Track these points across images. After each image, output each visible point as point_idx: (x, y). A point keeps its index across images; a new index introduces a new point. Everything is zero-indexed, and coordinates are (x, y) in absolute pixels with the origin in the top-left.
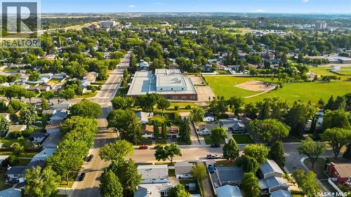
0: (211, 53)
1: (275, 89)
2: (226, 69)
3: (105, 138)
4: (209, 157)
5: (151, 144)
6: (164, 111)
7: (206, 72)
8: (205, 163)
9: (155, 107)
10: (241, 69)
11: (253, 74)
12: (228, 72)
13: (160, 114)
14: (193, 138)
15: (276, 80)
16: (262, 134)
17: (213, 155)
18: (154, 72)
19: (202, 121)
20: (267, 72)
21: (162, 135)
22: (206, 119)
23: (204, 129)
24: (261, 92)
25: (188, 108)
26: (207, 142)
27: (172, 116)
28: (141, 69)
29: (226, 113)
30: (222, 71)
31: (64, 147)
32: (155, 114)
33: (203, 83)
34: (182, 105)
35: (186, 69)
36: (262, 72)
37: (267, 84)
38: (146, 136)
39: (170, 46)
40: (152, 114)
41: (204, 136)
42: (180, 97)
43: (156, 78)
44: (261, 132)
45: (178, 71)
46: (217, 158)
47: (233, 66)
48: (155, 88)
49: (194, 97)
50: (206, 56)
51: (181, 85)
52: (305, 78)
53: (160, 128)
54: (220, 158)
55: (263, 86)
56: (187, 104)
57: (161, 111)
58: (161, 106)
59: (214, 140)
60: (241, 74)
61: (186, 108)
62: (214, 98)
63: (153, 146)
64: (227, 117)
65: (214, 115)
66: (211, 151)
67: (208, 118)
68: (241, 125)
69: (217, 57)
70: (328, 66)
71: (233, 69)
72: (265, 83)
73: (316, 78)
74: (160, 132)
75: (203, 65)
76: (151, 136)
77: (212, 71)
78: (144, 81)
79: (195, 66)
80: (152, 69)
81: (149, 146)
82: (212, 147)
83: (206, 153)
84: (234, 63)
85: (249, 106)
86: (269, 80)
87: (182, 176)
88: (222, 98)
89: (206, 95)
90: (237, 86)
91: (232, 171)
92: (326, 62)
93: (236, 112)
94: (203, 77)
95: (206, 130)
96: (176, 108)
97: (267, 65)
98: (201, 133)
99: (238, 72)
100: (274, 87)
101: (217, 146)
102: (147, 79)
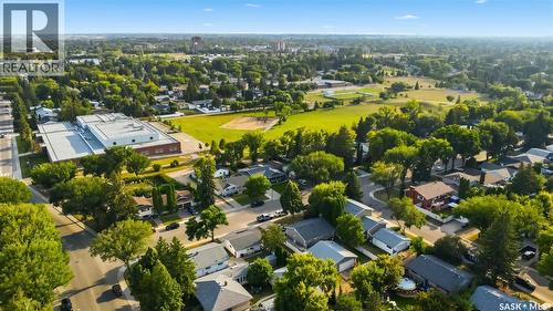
0: (154, 87)
1: (280, 123)
2: (191, 107)
4: (261, 220)
5: (156, 225)
7: (162, 114)
8: (259, 228)
10: (216, 104)
11: (235, 109)
12: (197, 112)
13: (137, 180)
14: (218, 202)
15: (272, 114)
17: (265, 215)
18: (75, 122)
20: (255, 105)
21: (169, 207)
22: (217, 173)
23: (228, 185)
24: (263, 129)
25: (174, 165)
26: (242, 202)
27: (159, 180)
28: (46, 119)
30: (188, 111)
33: (171, 129)
34: (164, 161)
35: (131, 111)
36: (248, 106)
37: (265, 120)
39: (73, 82)
41: (230, 196)
42: (152, 150)
43: (87, 130)
44: (315, 170)
45: (120, 115)
46: (272, 219)
47: (201, 102)
48: (99, 144)
49: (175, 148)
50: (147, 90)
51: (145, 133)
52: (305, 107)
53: (164, 196)
54: (276, 217)
55: (259, 122)
56: (171, 161)
57: (134, 175)
58: (135, 166)
59: (252, 196)
60: (218, 111)
61: (172, 166)
62: (207, 145)
63: (162, 226)
64: (244, 166)
65: (225, 167)
66: (255, 212)
67: (220, 171)
68: (276, 171)
69: (164, 93)
70: (319, 90)
71: (202, 106)
72: (259, 119)
73: (316, 106)
74: (165, 203)
75: (152, 103)
76: (149, 212)
77: (172, 110)
78: (68, 137)
79: (143, 107)
81: (156, 229)
82: (253, 206)
83: (254, 217)
84: (200, 97)
85: (270, 146)
86: (262, 115)
87: (244, 252)
88: (222, 141)
89: (191, 145)
90: (224, 126)
91: (312, 225)
92: (314, 87)
93: (254, 157)
94: (165, 122)
95: (232, 186)
96: (157, 168)
97: (248, 95)
98: (225, 192)
99: (211, 109)
100: (276, 121)
101: (260, 204)
102: (72, 133)
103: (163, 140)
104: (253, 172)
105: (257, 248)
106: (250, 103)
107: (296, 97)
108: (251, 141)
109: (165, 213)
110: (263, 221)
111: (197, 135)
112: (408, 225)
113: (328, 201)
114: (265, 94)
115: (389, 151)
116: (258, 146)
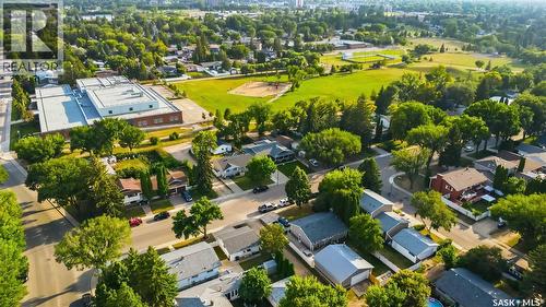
0: (162, 46)
1: (292, 89)
2: (199, 69)
3: (35, 224)
4: (264, 210)
5: (143, 214)
6: (135, 151)
7: (168, 77)
8: (261, 221)
9: (116, 144)
10: (225, 67)
11: (245, 72)
12: (206, 75)
13: (130, 156)
14: (216, 186)
15: (285, 78)
16: (329, 154)
17: (268, 204)
18: (73, 85)
19: (212, 154)
20: (267, 68)
21: (161, 191)
22: (219, 150)
23: (229, 166)
24: (275, 96)
25: (173, 138)
26: (243, 186)
27: (154, 156)
29: (248, 134)
30: (195, 74)
32: (120, 158)
33: (176, 94)
34: (162, 133)
35: (135, 74)
36: (259, 69)
37: (277, 85)
38: (127, 200)
39: (81, 40)
40: (114, 158)
41: (231, 177)
42: (151, 121)
43: (85, 95)
44: (328, 151)
45: (122, 79)
46: (275, 208)
47: (210, 64)
49: (177, 117)
50: (155, 50)
51: (145, 99)
52: (320, 71)
54: (280, 207)
55: (271, 88)
56: (171, 132)
57: (128, 150)
59: (255, 180)
60: (227, 74)
61: (171, 139)
62: (210, 115)
63: (151, 216)
64: (248, 141)
65: (228, 141)
66: (259, 200)
67: (222, 147)
68: (284, 149)
69: (173, 53)
70: (337, 52)
71: (211, 68)
72: (270, 84)
73: (333, 70)
74: (155, 187)
75: (158, 65)
76: (137, 198)
77: (179, 73)
78: (64, 103)
79: (148, 69)
80: (68, 80)
81: (142, 219)
82: (256, 192)
83: (254, 205)
84: (209, 59)
85: (278, 119)
86: (273, 79)
87: (240, 254)
88: (227, 112)
89: (193, 113)
90: (232, 92)
91: (321, 222)
92: (331, 48)
93: (261, 131)
94: (170, 86)
95: (233, 166)
96: (154, 141)
97: (260, 57)
98: (225, 173)
99: (220, 71)
100: (287, 88)
101: (264, 189)
102: (69, 99)
103: (163, 108)
104: (258, 149)
105: (255, 249)
106: (262, 66)
107: (311, 60)
108: (258, 113)
109: (155, 197)
110: (265, 212)
111: (202, 100)
112: (436, 227)
114: (279, 56)
115: (414, 129)
116: (265, 119)
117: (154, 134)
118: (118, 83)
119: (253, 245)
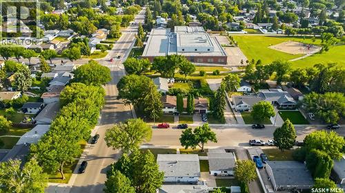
0: (236, 9)
1: (321, 52)
2: (256, 27)
3: (115, 110)
4: (253, 144)
5: (173, 121)
6: (188, 77)
7: (232, 30)
8: (247, 151)
9: (176, 71)
10: (274, 28)
11: (288, 33)
12: (258, 32)
13: (183, 81)
14: (227, 114)
15: (318, 42)
16: (324, 114)
17: (258, 140)
18: (173, 30)
19: (236, 91)
20: (306, 32)
21: (188, 109)
22: (241, 89)
23: (241, 103)
24: (303, 55)
25: (216, 74)
26: (246, 120)
27: (198, 83)
28: (158, 26)
29: (267, 81)
30: (251, 30)
31: (57, 128)
32: (177, 81)
33: (231, 43)
34: (209, 69)
35: (210, 26)
36: (300, 32)
37: (309, 47)
38: (167, 110)
40: (173, 80)
41: (241, 111)
42: (205, 60)
43: (175, 37)
44: (323, 111)
45: (201, 29)
46: (263, 145)
47: (264, 25)
48: (175, 48)
49: (223, 60)
50: (231, 11)
51: (207, 45)
53: (185, 99)
54: (267, 145)
55: (303, 48)
56: (214, 69)
57: (183, 76)
58: (185, 70)
59: (257, 118)
60: (274, 33)
61: (214, 74)
62: (247, 62)
63: (177, 124)
64: (266, 86)
65: (250, 84)
66: (254, 134)
67: (245, 87)
68: (290, 99)
71: (264, 27)
72: (304, 45)
75: (228, 22)
76: (173, 110)
77: (240, 29)
78: (162, 40)
79: (220, 24)
80: (171, 26)
81: (170, 124)
82: (254, 127)
83: (247, 137)
84: (265, 21)
85: (295, 74)
86: (309, 41)
87: (219, 173)
88: (259, 62)
89: (237, 58)
90: (272, 47)
93: (279, 81)
94: (230, 37)
95: (244, 104)
96: (202, 74)
97: (304, 23)
98: (237, 107)
99: (270, 31)
100: (318, 50)
101: (260, 127)
102: (166, 38)
103: (217, 52)
104: (269, 95)
105: (231, 173)
106: (303, 31)
109: (184, 112)
110: (253, 145)
111: (247, 51)
113: (315, 154)
114: (320, 24)
117: (204, 69)
118: (196, 31)
119: (230, 169)
